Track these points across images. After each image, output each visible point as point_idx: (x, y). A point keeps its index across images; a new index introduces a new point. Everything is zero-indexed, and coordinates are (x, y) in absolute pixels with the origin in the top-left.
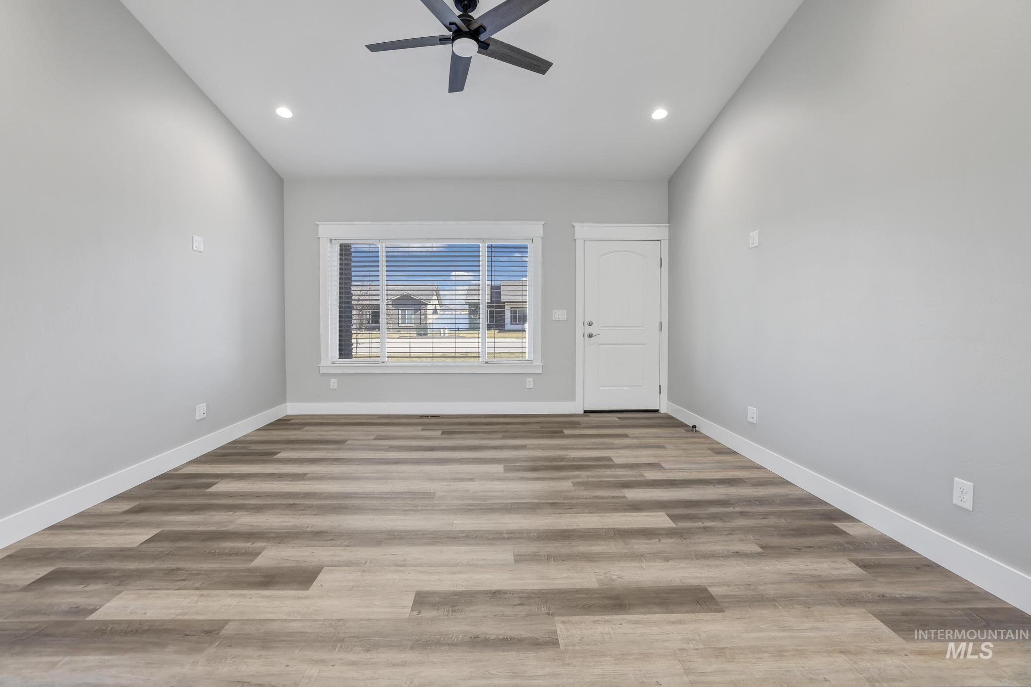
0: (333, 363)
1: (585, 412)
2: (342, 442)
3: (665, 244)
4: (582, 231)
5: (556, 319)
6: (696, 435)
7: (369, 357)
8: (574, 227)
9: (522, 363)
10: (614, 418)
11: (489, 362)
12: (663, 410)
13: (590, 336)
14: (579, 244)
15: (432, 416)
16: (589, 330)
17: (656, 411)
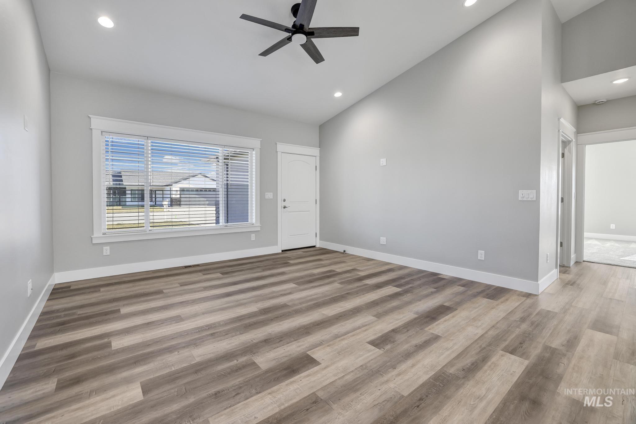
0: (103, 234)
1: (282, 251)
2: (159, 292)
3: (318, 158)
4: (281, 147)
5: (267, 198)
6: (346, 255)
7: (137, 227)
8: (276, 144)
9: (247, 225)
10: (300, 252)
11: (228, 226)
12: (318, 246)
13: (285, 207)
14: (279, 154)
15: (186, 267)
16: (284, 204)
17: (314, 247)
